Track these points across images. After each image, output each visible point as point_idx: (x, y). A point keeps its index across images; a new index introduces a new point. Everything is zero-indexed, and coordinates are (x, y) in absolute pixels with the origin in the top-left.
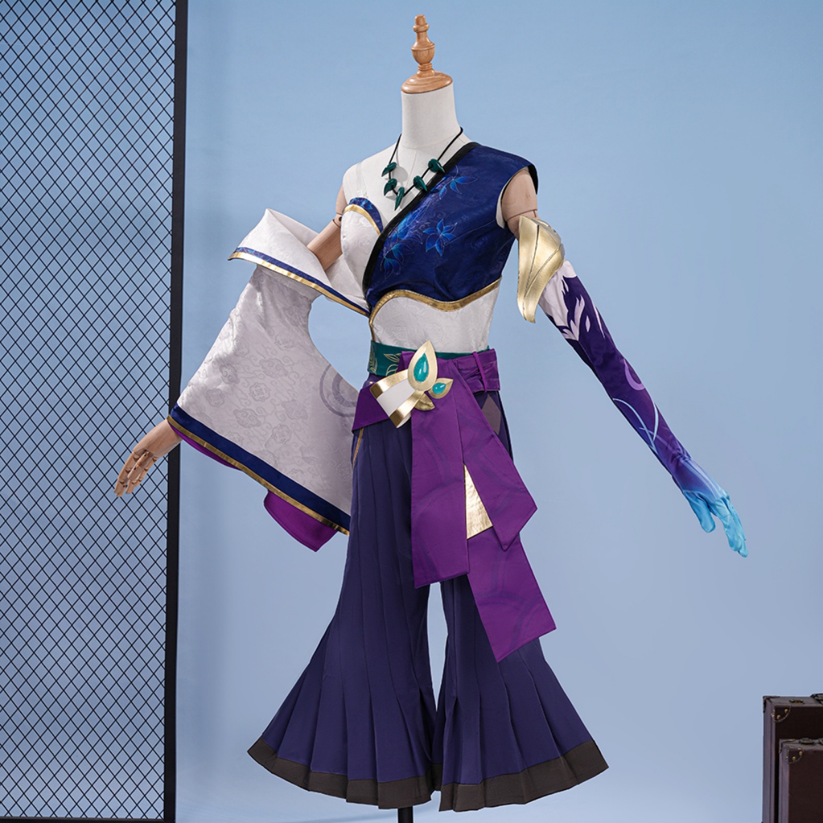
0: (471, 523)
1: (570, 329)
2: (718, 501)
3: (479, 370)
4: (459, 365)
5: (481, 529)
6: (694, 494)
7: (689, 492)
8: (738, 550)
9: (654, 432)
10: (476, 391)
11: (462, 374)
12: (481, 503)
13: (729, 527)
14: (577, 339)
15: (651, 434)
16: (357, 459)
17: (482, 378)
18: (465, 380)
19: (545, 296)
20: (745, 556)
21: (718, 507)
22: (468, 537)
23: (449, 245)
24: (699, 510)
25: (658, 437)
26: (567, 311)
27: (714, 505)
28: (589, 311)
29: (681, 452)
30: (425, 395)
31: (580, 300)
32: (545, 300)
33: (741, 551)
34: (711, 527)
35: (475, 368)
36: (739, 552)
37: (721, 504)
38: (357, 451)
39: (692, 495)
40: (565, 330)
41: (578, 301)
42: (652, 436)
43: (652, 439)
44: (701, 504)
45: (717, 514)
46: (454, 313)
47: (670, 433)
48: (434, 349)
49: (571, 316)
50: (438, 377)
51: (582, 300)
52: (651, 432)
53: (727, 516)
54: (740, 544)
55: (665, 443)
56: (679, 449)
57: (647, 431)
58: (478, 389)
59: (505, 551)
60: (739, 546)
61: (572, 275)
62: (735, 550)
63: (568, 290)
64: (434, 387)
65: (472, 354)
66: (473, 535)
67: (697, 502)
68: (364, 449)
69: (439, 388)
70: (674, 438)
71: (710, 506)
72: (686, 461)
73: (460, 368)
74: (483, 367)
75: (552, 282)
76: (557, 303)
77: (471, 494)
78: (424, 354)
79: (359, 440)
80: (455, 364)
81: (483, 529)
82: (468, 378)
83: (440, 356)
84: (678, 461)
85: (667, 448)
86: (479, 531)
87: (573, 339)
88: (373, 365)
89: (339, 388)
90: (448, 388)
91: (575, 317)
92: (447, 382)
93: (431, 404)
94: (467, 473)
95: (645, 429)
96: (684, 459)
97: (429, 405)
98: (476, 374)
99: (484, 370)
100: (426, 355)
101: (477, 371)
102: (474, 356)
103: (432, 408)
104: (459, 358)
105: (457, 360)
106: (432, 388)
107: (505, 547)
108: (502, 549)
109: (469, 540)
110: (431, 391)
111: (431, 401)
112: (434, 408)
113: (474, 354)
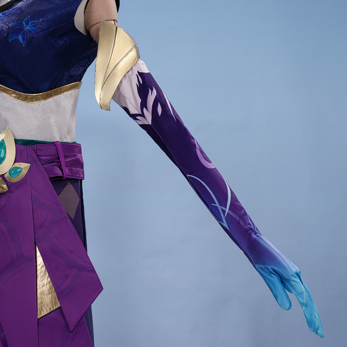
0: (42, 303)
1: (143, 115)
2: (292, 276)
3: (59, 158)
4: (38, 151)
5: (50, 309)
6: (267, 268)
7: (262, 266)
8: (316, 331)
9: (226, 207)
10: (53, 176)
11: (40, 160)
12: (51, 283)
13: (306, 306)
14: (150, 123)
15: (222, 210)
17: (61, 165)
18: (43, 165)
19: (121, 90)
20: (322, 337)
21: (293, 283)
22: (39, 317)
23: (33, 38)
24: (274, 285)
25: (230, 213)
26: (140, 100)
27: (288, 280)
28: (160, 99)
29: (252, 227)
30: (1, 178)
31: (152, 90)
32: (120, 93)
33: (319, 332)
34: (288, 306)
35: (54, 155)
36: (317, 333)
37: (296, 279)
39: (266, 270)
40: (138, 118)
41: (150, 91)
42: (224, 212)
43: (224, 215)
44: (275, 279)
45: (293, 291)
46: (36, 105)
47: (242, 208)
48: (14, 136)
49: (144, 105)
50: (15, 162)
51: (154, 90)
52: (224, 208)
53: (303, 292)
54: (317, 324)
55: (237, 218)
56: (250, 224)
57: (219, 207)
58: (56, 174)
59: (71, 332)
60: (317, 327)
61: (146, 70)
62: (314, 331)
63: (141, 82)
64: (10, 171)
65: (54, 143)
66: (43, 315)
67: (271, 277)
69: (15, 172)
70: (245, 213)
71: (284, 281)
72: (258, 236)
73: (38, 154)
74: (65, 156)
75: (127, 77)
76: (132, 95)
77: (43, 274)
78: (3, 140)
80: (34, 150)
81: (52, 310)
82: (45, 164)
83: (20, 143)
84: (250, 235)
85: (239, 223)
86: (49, 311)
87: (146, 123)
90: (25, 172)
91: (148, 105)
92: (24, 167)
93: (5, 186)
94: (38, 254)
95: (217, 205)
96: (256, 233)
97: (3, 188)
98: (55, 161)
99: (65, 158)
100: (5, 140)
101: (57, 159)
102: (55, 145)
103: (6, 191)
104: (38, 145)
105: (36, 146)
106: (8, 172)
107: (71, 328)
108: (69, 330)
109: (39, 320)
110: (6, 174)
111: (5, 184)
112: (7, 191)
113: (55, 143)
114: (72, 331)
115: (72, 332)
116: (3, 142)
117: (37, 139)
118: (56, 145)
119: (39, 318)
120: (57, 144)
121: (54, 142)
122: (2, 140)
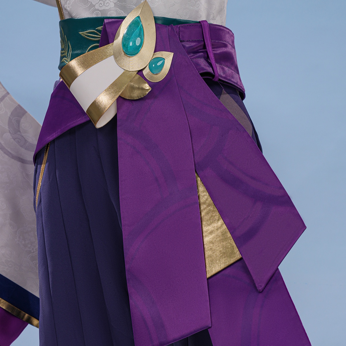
0: (212, 255)
3: (205, 46)
4: (181, 34)
5: (225, 263)
16: (40, 193)
17: (208, 57)
30: (138, 76)
38: (40, 183)
50: (156, 50)
59: (260, 292)
64: (150, 64)
66: (214, 272)
68: (49, 178)
69: (156, 65)
73: (181, 38)
79: (43, 167)
80: (177, 33)
81: (228, 264)
83: (159, 22)
86: (223, 266)
88: (66, 54)
89: (19, 126)
90: (168, 65)
92: (167, 57)
93: (146, 86)
97: (143, 89)
98: (200, 51)
99: (213, 48)
100: (141, 18)
101: (202, 47)
102: (201, 25)
103: (147, 93)
104: (181, 25)
105: (179, 27)
106: (148, 66)
107: (261, 286)
108: (257, 290)
109: (210, 280)
110: (145, 70)
111: (145, 83)
112: (150, 91)
113: (201, 22)
114: (262, 290)
115: (262, 292)
116: (139, 20)
117: (180, 17)
118: (203, 26)
119: (209, 276)
120: (203, 24)
121: (199, 21)
122: (138, 17)
